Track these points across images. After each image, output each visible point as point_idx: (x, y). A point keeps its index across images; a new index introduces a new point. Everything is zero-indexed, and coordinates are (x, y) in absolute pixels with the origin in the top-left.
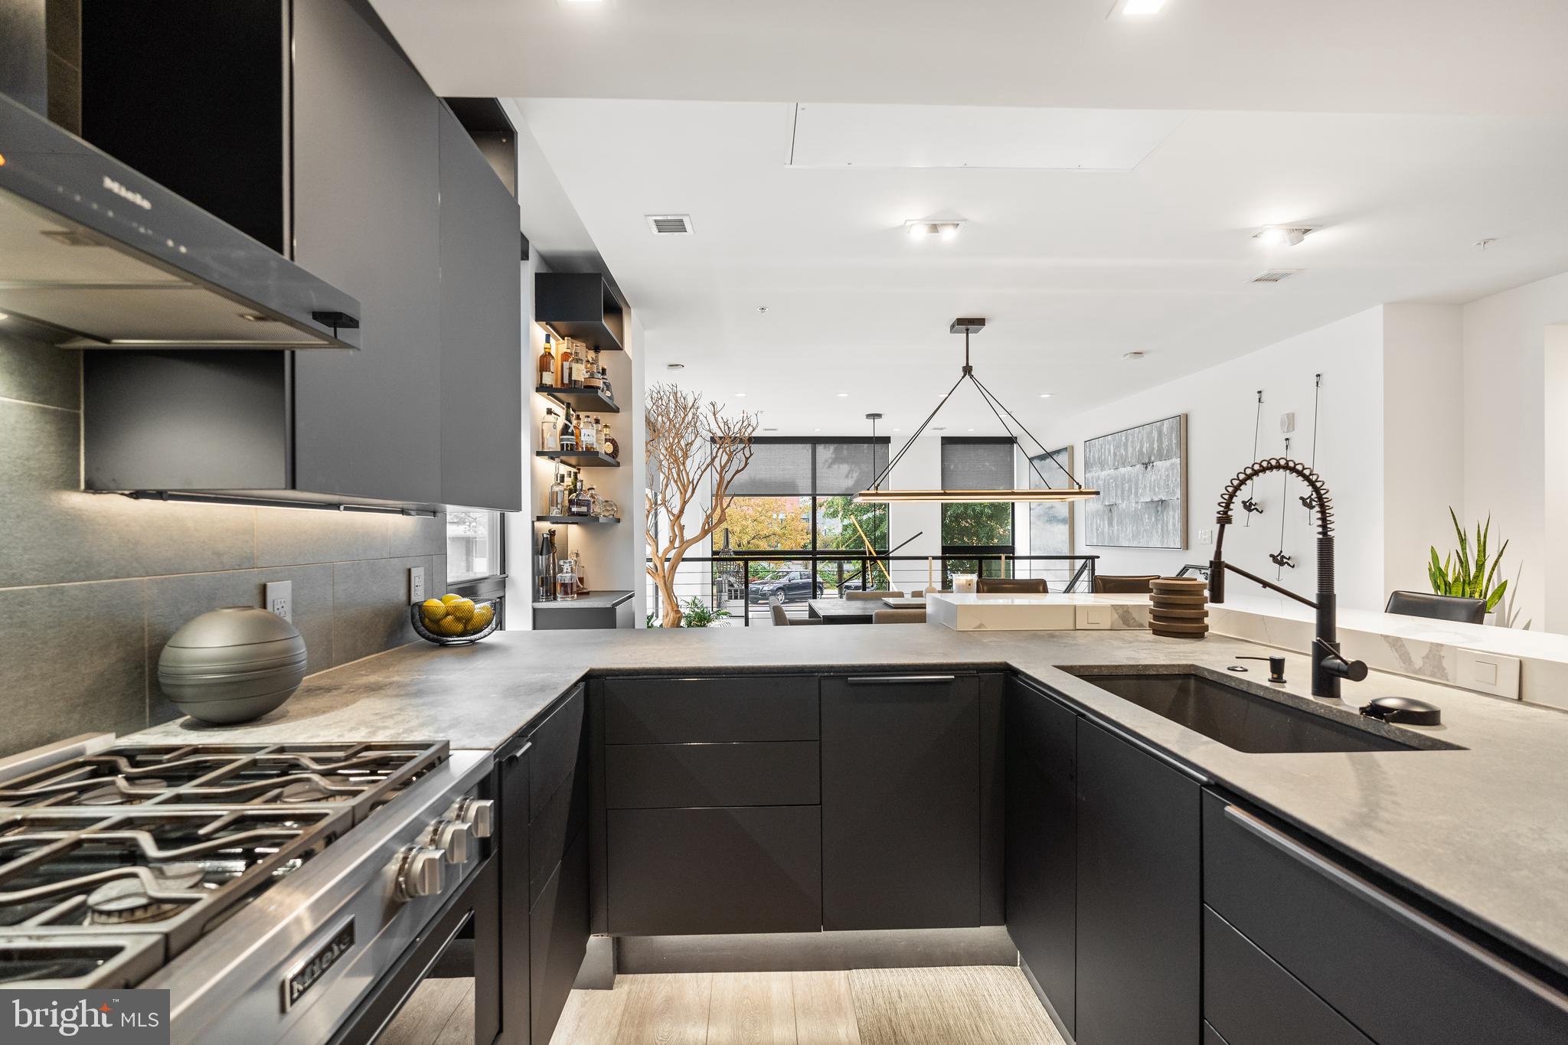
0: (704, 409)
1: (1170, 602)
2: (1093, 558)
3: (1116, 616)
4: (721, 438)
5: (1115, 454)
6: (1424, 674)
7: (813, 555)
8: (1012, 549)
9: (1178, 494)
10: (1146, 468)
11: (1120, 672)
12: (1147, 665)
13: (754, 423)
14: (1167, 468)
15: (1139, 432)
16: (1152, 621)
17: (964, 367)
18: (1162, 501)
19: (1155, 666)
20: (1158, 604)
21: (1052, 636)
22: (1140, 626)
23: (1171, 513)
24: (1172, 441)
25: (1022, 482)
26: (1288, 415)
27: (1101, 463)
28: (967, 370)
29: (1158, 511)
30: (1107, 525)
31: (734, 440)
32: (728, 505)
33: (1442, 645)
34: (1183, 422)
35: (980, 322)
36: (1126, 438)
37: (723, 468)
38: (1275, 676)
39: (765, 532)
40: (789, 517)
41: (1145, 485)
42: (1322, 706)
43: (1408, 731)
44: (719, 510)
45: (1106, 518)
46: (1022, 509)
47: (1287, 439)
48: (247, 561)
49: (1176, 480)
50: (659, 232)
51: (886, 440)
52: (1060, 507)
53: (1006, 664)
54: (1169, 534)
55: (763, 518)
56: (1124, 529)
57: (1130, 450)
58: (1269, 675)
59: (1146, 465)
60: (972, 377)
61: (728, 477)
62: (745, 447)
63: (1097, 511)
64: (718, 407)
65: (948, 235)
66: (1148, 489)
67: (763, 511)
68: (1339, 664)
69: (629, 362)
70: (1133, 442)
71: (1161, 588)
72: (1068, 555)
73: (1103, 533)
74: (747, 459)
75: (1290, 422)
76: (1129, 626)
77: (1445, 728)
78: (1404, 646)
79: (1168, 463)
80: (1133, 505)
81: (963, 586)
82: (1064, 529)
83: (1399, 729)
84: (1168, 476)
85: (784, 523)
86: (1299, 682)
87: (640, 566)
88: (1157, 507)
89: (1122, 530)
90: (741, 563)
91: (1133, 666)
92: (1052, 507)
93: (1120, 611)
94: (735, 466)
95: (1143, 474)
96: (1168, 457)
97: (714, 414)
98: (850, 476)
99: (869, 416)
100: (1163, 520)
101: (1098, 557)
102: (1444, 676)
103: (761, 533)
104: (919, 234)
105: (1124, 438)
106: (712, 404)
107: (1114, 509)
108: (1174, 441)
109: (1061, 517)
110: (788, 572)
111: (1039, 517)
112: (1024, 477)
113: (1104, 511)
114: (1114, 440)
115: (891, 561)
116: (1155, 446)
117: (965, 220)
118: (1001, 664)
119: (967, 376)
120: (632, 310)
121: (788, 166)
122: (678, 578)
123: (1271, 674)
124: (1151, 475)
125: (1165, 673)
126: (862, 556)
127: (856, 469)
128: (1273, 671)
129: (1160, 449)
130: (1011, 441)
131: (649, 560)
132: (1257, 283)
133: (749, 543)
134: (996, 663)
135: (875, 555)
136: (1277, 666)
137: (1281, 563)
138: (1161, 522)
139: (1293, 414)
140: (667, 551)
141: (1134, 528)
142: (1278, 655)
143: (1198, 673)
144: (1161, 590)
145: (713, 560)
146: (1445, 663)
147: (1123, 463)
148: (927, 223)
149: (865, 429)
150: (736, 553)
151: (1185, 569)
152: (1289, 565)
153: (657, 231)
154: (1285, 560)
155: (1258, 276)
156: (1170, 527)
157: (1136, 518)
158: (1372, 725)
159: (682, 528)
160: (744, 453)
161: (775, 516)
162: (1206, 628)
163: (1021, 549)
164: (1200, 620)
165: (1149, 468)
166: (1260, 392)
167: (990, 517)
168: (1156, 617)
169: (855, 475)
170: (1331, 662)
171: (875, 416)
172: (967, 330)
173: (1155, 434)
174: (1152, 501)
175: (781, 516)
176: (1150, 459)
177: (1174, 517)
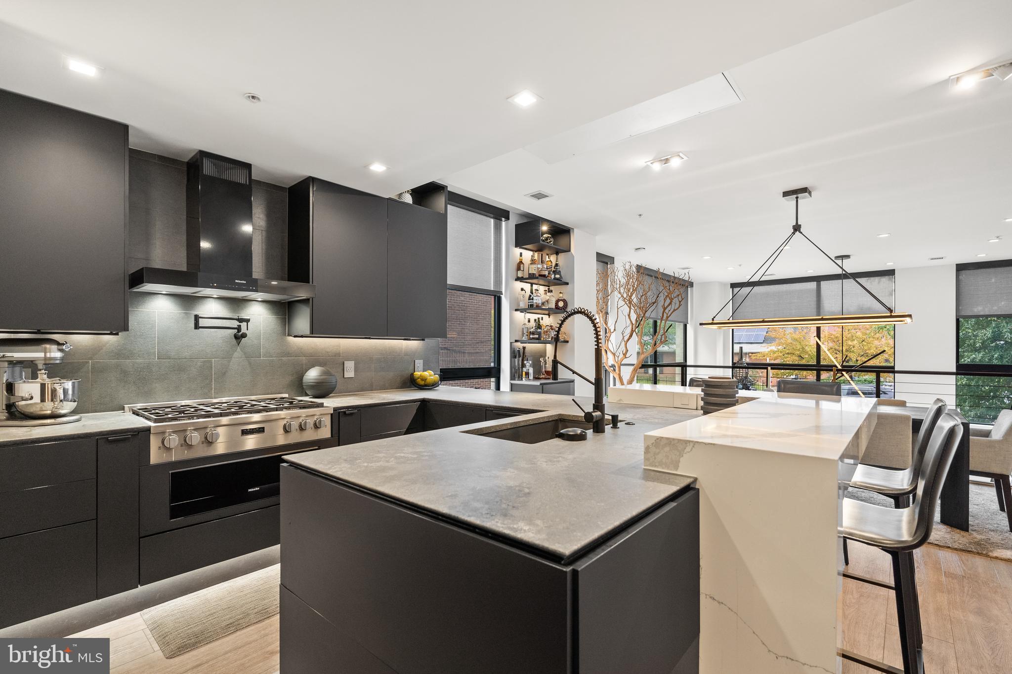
28: (797, 228)
35: (803, 190)
48: (338, 355)
51: (891, 273)
65: (676, 162)
104: (657, 167)
140: (622, 360)
172: (797, 198)
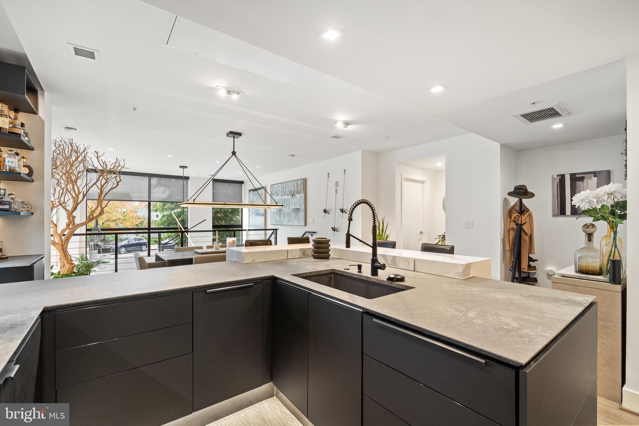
0: (91, 155)
1: (319, 247)
2: (276, 230)
3: (301, 253)
4: (101, 170)
5: (282, 191)
6: (391, 265)
7: (149, 230)
8: (241, 226)
9: (303, 206)
10: (293, 196)
11: (312, 274)
12: (320, 271)
13: (122, 164)
14: (299, 197)
15: (290, 183)
16: (313, 254)
17: (232, 152)
18: (298, 209)
19: (322, 271)
20: (315, 248)
21: (282, 262)
22: (308, 256)
23: (301, 213)
24: (301, 188)
25: (246, 201)
26: (336, 182)
27: (277, 194)
28: (234, 153)
29: (296, 212)
30: (279, 217)
31: (110, 172)
32: (106, 206)
33: (396, 256)
34: (305, 181)
35: (240, 134)
36: (286, 185)
37: (102, 186)
38: (359, 271)
39: (114, 218)
40: (128, 211)
41: (292, 203)
42: (375, 279)
43: (399, 284)
44: (99, 209)
45: (278, 214)
46: (246, 211)
47: (336, 190)
49: (303, 201)
50: (76, 54)
51: (187, 178)
52: (261, 209)
53: (273, 276)
54: (300, 220)
55: (112, 211)
56: (285, 218)
57: (287, 190)
58: (357, 270)
59: (293, 195)
60: (235, 156)
61: (105, 191)
62: (116, 176)
63: (275, 212)
64: (100, 154)
65: (235, 97)
66: (293, 204)
67: (113, 208)
68: (379, 265)
69: (43, 122)
70: (288, 187)
71: (317, 242)
72: (264, 229)
73: (277, 220)
74: (118, 183)
75: (337, 184)
76: (305, 256)
77: (407, 282)
78: (386, 257)
79: (300, 195)
80: (288, 210)
81: (231, 243)
82: (263, 218)
83: (397, 284)
84: (300, 200)
85: (125, 214)
86: (367, 272)
87: (47, 239)
88: (296, 211)
89: (284, 218)
90: (114, 235)
91: (316, 272)
92: (258, 210)
93: (302, 251)
94: (110, 185)
95: (292, 199)
96: (300, 193)
97: (98, 158)
98: (165, 193)
99: (181, 167)
100: (298, 215)
101: (278, 229)
102: (396, 265)
103: (111, 218)
104: (222, 93)
105: (285, 185)
106: (96, 152)
107: (281, 211)
108: (302, 188)
109: (262, 214)
110: (127, 238)
111: (253, 213)
112: (246, 198)
113: (278, 212)
114: (281, 185)
115: (189, 233)
116: (296, 189)
117: (242, 92)
118: (271, 276)
119: (234, 156)
120: (45, 93)
121: (164, 45)
122: (70, 245)
123: (358, 270)
124: (294, 199)
125: (325, 273)
126: (175, 230)
127: (168, 190)
128: (359, 269)
129: (297, 190)
130: (242, 182)
131: (52, 235)
132: (333, 138)
133: (103, 223)
134: (269, 276)
135: (183, 230)
136: (360, 267)
137: (334, 230)
138: (297, 216)
139: (338, 182)
140: (64, 230)
141: (288, 218)
142: (360, 263)
143: (335, 272)
144: (316, 242)
145: (87, 234)
146: (397, 262)
147: (285, 194)
148: (226, 89)
149: (179, 172)
150: (102, 230)
151: (305, 233)
152: (336, 231)
153: (74, 54)
154: (335, 229)
155: (333, 136)
156: (301, 218)
157: (289, 214)
158: (390, 284)
159: (74, 218)
160: (116, 179)
161: (120, 210)
162: (330, 255)
163: (245, 226)
164: (328, 252)
165: (294, 196)
166: (328, 173)
167: (230, 213)
168: (314, 253)
169: (168, 192)
170: (377, 264)
171: (184, 167)
172: (234, 137)
173: (296, 185)
174: (295, 209)
175: (124, 210)
176: (294, 194)
177: (302, 214)
